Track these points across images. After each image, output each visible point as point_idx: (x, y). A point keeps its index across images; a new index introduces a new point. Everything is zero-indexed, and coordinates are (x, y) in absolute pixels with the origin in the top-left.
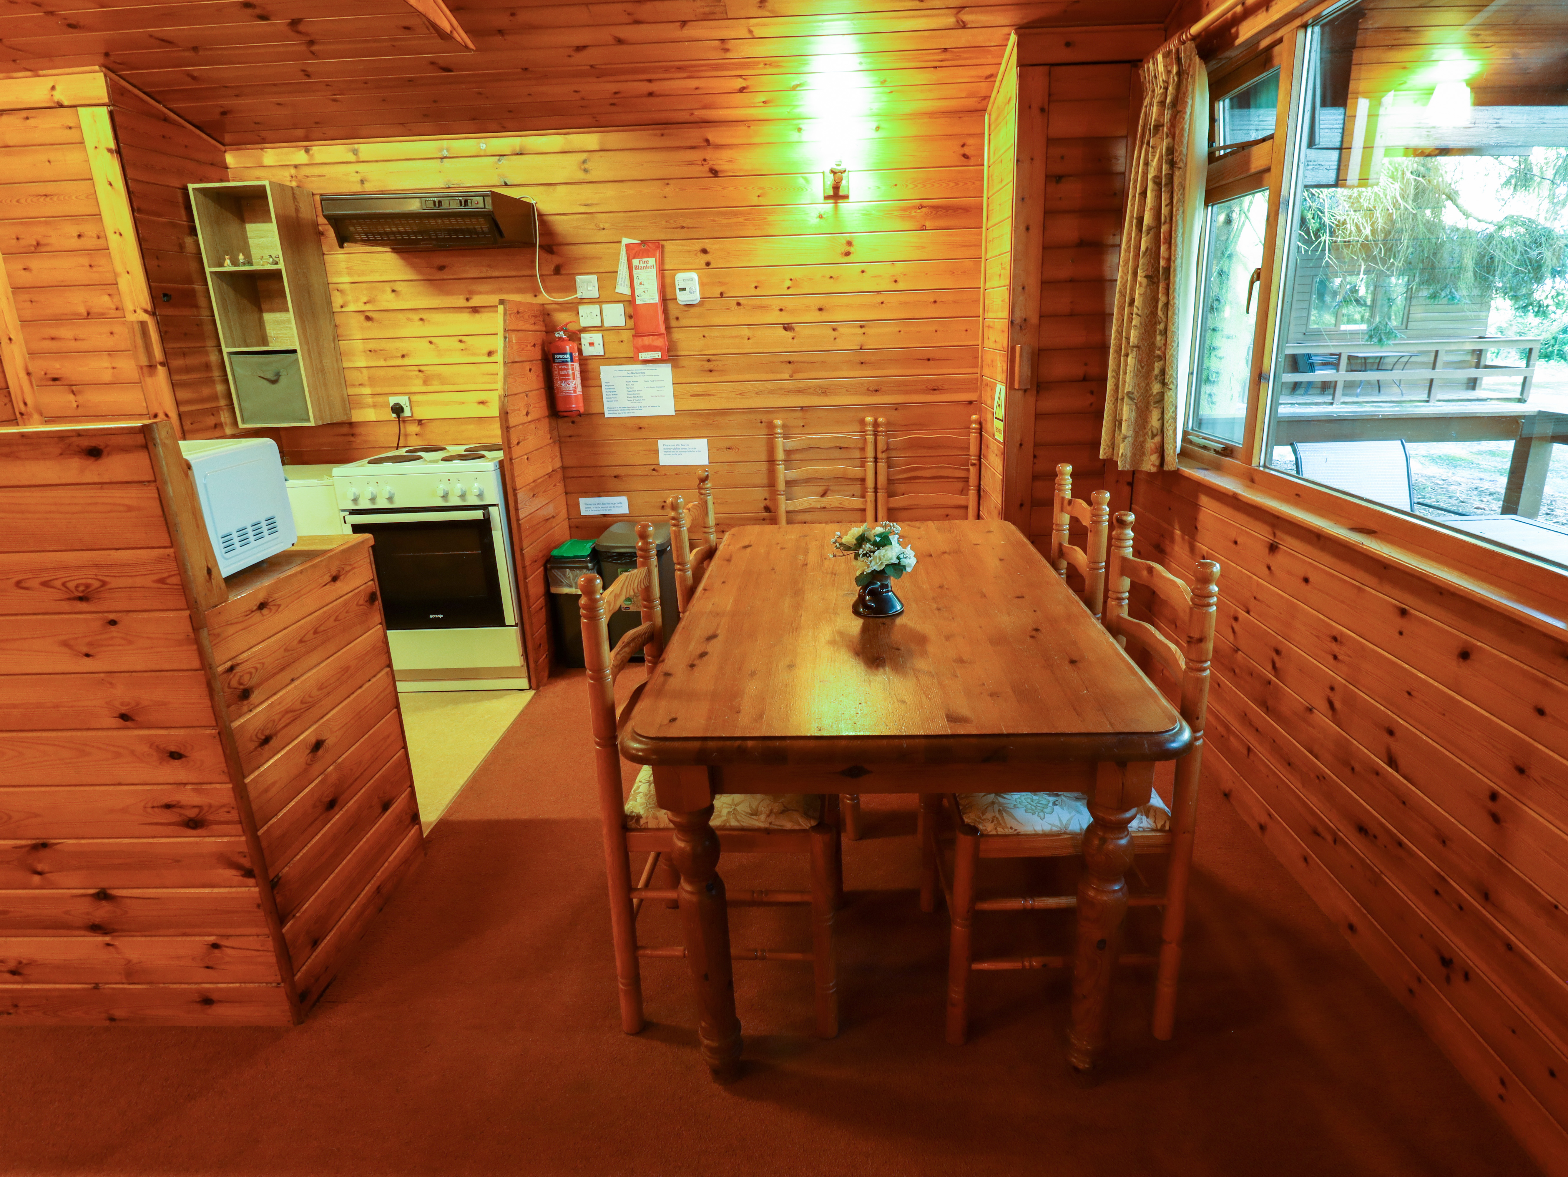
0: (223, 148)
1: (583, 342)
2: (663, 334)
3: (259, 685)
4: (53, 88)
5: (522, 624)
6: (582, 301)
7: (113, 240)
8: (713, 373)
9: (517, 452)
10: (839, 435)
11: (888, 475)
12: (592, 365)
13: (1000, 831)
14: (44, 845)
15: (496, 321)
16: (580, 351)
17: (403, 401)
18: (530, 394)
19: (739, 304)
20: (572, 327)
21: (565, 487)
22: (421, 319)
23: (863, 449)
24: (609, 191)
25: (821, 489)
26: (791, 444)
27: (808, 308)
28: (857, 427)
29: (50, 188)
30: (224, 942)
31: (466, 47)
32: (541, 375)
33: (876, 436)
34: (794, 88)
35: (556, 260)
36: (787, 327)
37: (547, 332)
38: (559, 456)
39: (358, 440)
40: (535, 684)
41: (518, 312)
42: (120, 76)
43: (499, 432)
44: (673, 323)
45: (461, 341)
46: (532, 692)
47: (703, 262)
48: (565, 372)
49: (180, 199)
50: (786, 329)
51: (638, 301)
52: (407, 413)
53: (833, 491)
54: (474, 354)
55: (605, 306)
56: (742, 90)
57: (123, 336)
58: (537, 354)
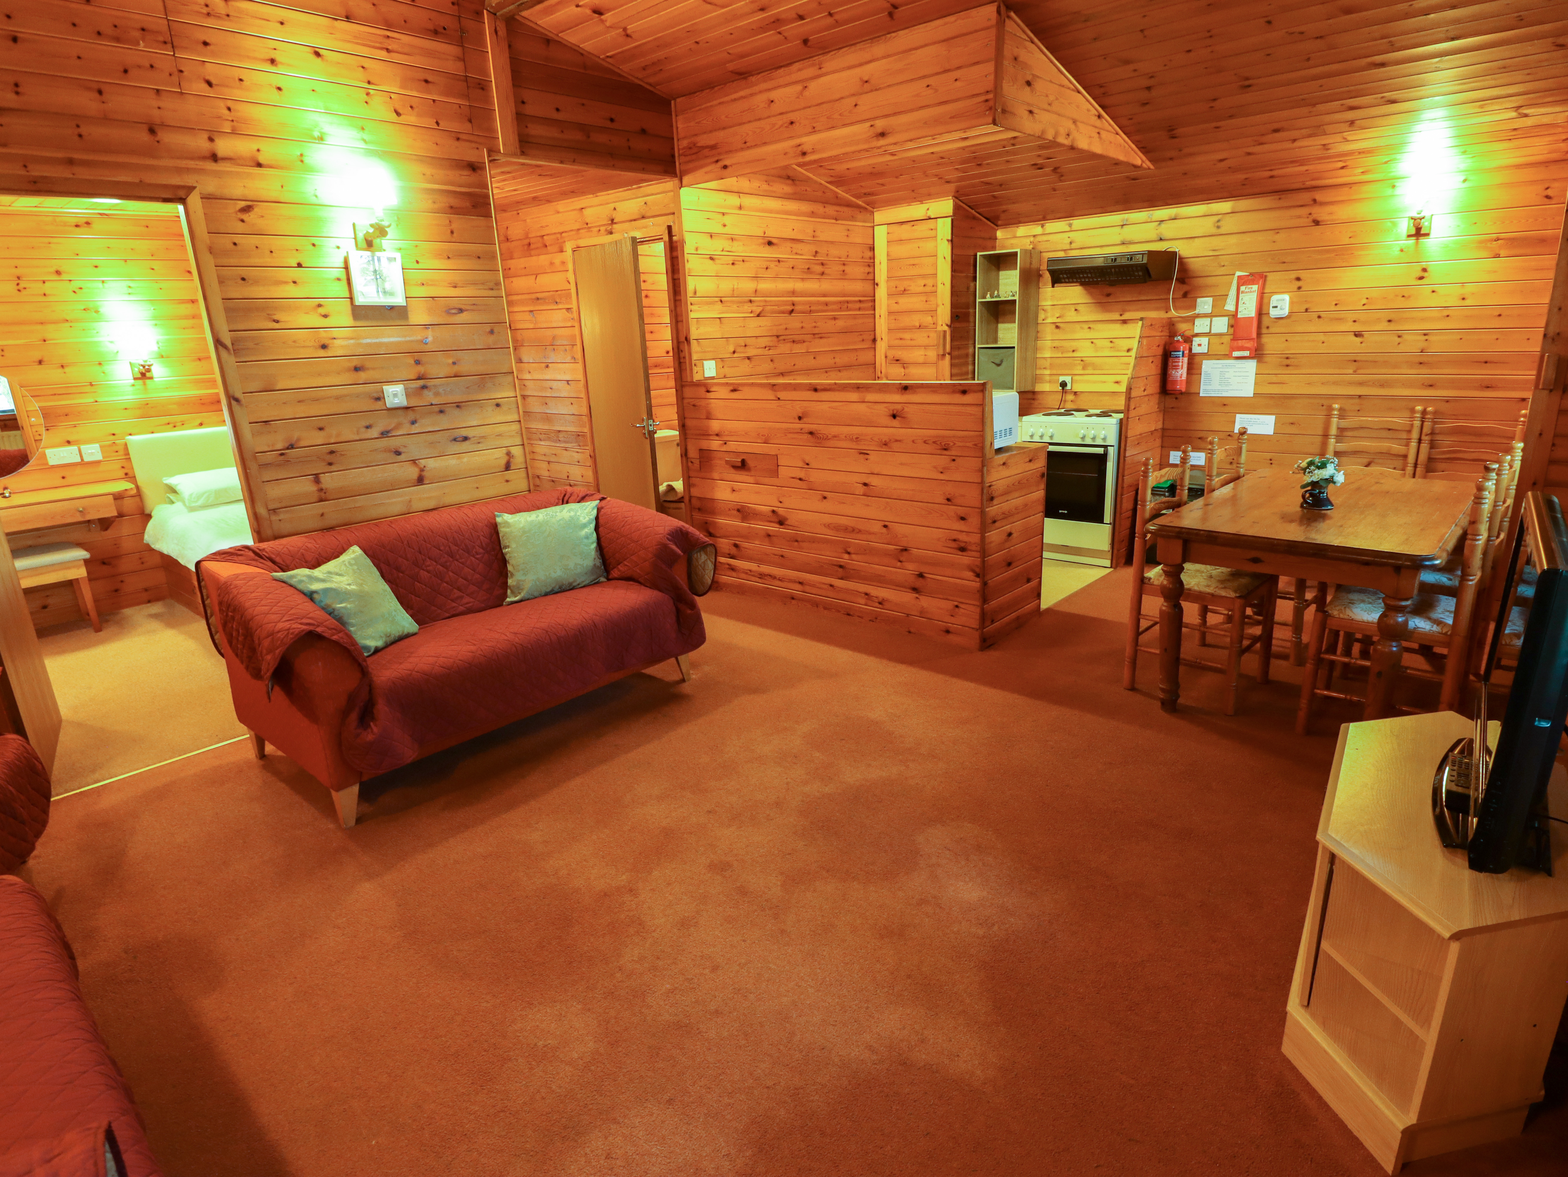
0: (996, 228)
1: (1194, 343)
2: (1254, 339)
3: (997, 497)
4: (928, 209)
5: (1114, 524)
6: (1198, 316)
7: (940, 286)
8: (1289, 368)
9: (1132, 413)
10: (1390, 419)
11: (1430, 453)
12: (1197, 359)
13: (1342, 616)
14: (906, 550)
15: (1136, 330)
16: (1190, 350)
17: (1068, 379)
18: (1149, 378)
19: (1319, 317)
20: (1188, 333)
21: (1162, 442)
22: (1089, 328)
23: (1409, 431)
24: (1233, 240)
25: (1366, 461)
26: (1344, 423)
27: (1379, 320)
28: (1407, 414)
29: (916, 261)
30: (960, 605)
31: (1149, 169)
32: (1160, 365)
33: (1423, 422)
34: (1386, 163)
35: (1185, 288)
36: (1357, 334)
37: (1169, 336)
38: (1161, 421)
39: (1036, 403)
40: (1114, 565)
41: (1151, 325)
42: (960, 200)
43: (1123, 402)
44: (1264, 331)
45: (1111, 342)
46: (1112, 570)
47: (1296, 287)
48: (1176, 364)
49: (972, 262)
50: (1356, 335)
51: (1239, 316)
52: (1069, 387)
53: (1377, 464)
54: (1118, 351)
55: (1214, 319)
56: (1343, 168)
57: (934, 337)
58: (1160, 351)
